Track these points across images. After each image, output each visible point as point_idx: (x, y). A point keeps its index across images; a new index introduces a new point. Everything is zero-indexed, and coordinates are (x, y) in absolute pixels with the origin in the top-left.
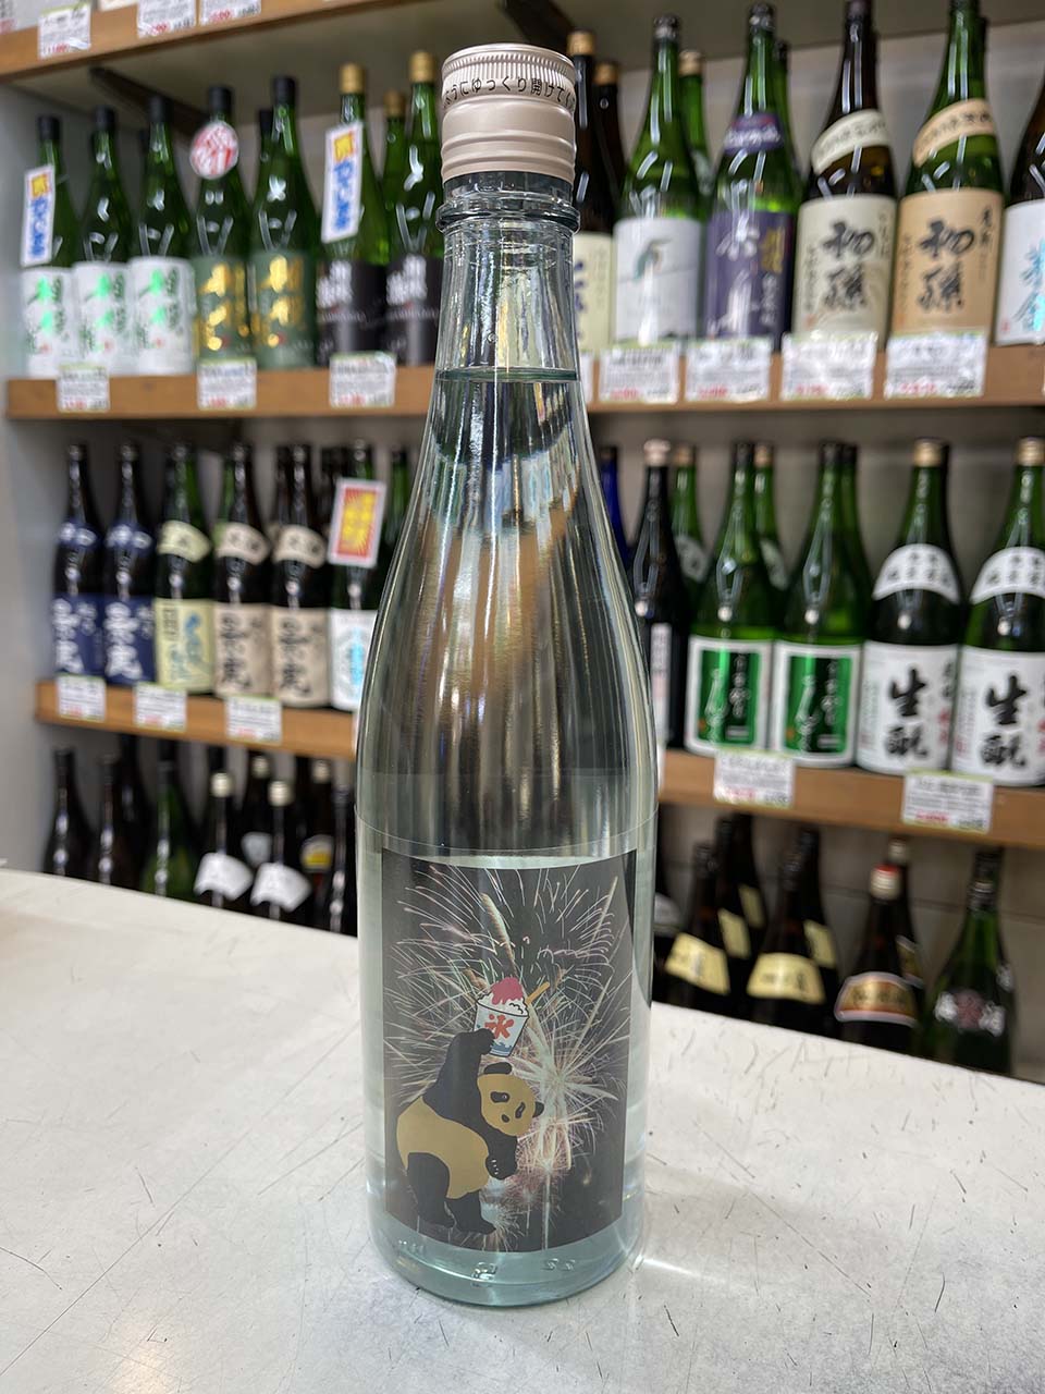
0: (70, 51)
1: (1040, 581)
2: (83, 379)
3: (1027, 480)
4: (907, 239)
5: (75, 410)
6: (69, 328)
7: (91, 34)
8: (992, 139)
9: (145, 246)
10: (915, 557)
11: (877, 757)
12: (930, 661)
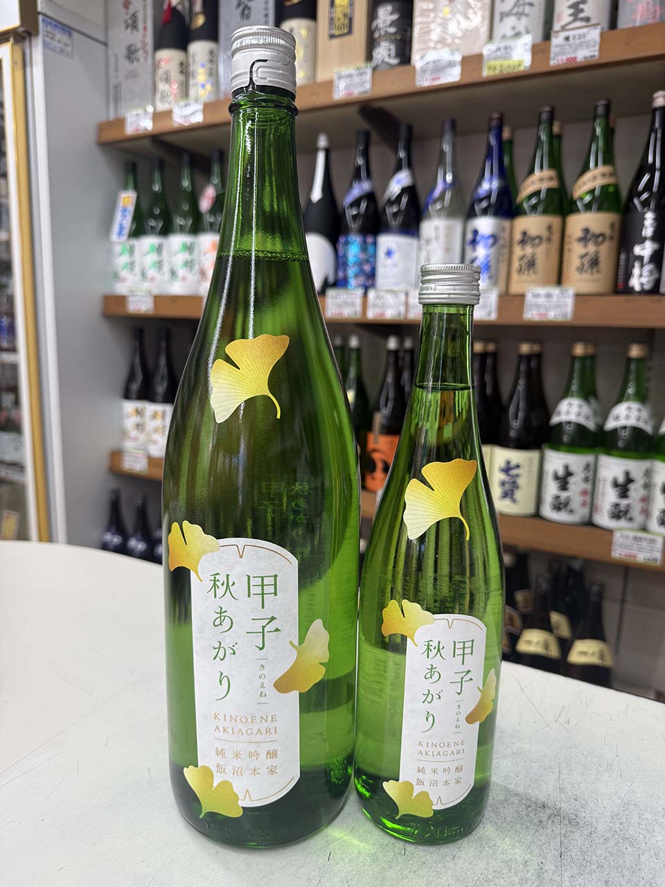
0: (141, 132)
1: (641, 420)
2: (141, 296)
3: (633, 367)
4: (570, 237)
5: (136, 312)
6: (137, 269)
7: (154, 123)
8: (616, 186)
9: (176, 227)
10: (570, 405)
11: (548, 512)
12: (576, 461)
